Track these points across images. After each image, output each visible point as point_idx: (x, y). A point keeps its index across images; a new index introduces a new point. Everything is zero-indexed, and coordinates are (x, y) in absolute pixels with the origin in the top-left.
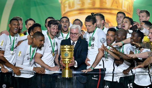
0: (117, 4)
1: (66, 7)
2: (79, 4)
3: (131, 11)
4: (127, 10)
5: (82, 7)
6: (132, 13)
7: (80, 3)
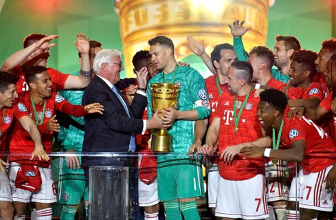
0: (234, 13)
1: (131, 22)
2: (157, 16)
3: (263, 28)
4: (256, 26)
5: (163, 21)
6: (266, 32)
7: (159, 13)
